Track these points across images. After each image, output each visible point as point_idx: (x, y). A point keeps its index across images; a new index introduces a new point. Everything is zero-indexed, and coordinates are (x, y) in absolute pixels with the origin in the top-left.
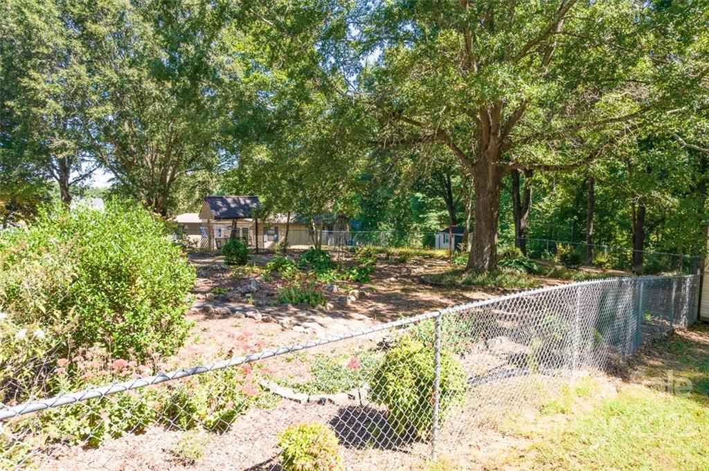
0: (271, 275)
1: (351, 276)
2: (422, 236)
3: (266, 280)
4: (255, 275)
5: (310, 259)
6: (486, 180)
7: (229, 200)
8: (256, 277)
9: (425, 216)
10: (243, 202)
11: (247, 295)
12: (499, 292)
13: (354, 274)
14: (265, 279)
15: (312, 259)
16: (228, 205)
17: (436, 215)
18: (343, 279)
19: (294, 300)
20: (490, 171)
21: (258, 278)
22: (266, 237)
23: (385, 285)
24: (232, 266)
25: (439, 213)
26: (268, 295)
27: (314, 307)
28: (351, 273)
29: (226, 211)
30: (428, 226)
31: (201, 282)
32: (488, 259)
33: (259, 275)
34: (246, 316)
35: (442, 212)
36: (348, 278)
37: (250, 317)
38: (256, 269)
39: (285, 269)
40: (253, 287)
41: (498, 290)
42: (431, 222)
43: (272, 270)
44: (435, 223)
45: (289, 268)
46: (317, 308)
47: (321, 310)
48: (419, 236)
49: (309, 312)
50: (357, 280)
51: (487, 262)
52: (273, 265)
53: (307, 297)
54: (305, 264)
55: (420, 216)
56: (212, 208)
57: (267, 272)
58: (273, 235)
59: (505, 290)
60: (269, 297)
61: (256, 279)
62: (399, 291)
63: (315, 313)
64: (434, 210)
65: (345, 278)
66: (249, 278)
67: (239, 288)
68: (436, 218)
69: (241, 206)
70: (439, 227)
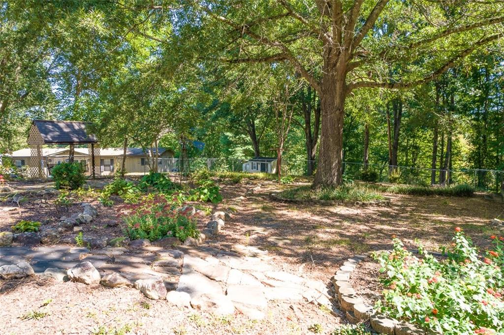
0: (111, 199)
1: (202, 196)
2: (228, 166)
3: (105, 205)
4: (90, 199)
5: (150, 182)
6: (333, 98)
7: (62, 125)
8: (91, 202)
9: (233, 150)
10: (77, 127)
11: (76, 229)
12: (358, 206)
13: (205, 194)
14: (104, 203)
15: (152, 182)
16: (60, 129)
17: (241, 149)
18: (193, 200)
19: (152, 233)
20: (338, 88)
21: (95, 203)
22: (102, 167)
23: (239, 204)
24: (60, 190)
25: (244, 148)
26: (109, 226)
27: (183, 241)
28: (201, 193)
29: (59, 135)
30: (236, 157)
31: (5, 212)
32: (336, 174)
33: (96, 199)
34: (67, 279)
35: (246, 147)
36: (198, 199)
37: (75, 280)
38: (91, 192)
39: (125, 192)
40: (86, 215)
41: (357, 204)
42: (238, 154)
43: (111, 194)
44: (241, 155)
45: (131, 191)
46: (187, 243)
47: (194, 246)
48: (226, 167)
49: (178, 251)
50: (209, 201)
51: (336, 177)
52: (112, 188)
53: (172, 228)
54: (146, 187)
55: (230, 150)
56: (42, 131)
57: (106, 195)
58: (109, 166)
59: (364, 204)
60: (111, 229)
61: (92, 204)
62: (260, 210)
63: (186, 251)
64: (240, 146)
65: (195, 199)
66: (81, 204)
67: (63, 218)
68: (241, 152)
69: (75, 131)
70: (244, 158)
